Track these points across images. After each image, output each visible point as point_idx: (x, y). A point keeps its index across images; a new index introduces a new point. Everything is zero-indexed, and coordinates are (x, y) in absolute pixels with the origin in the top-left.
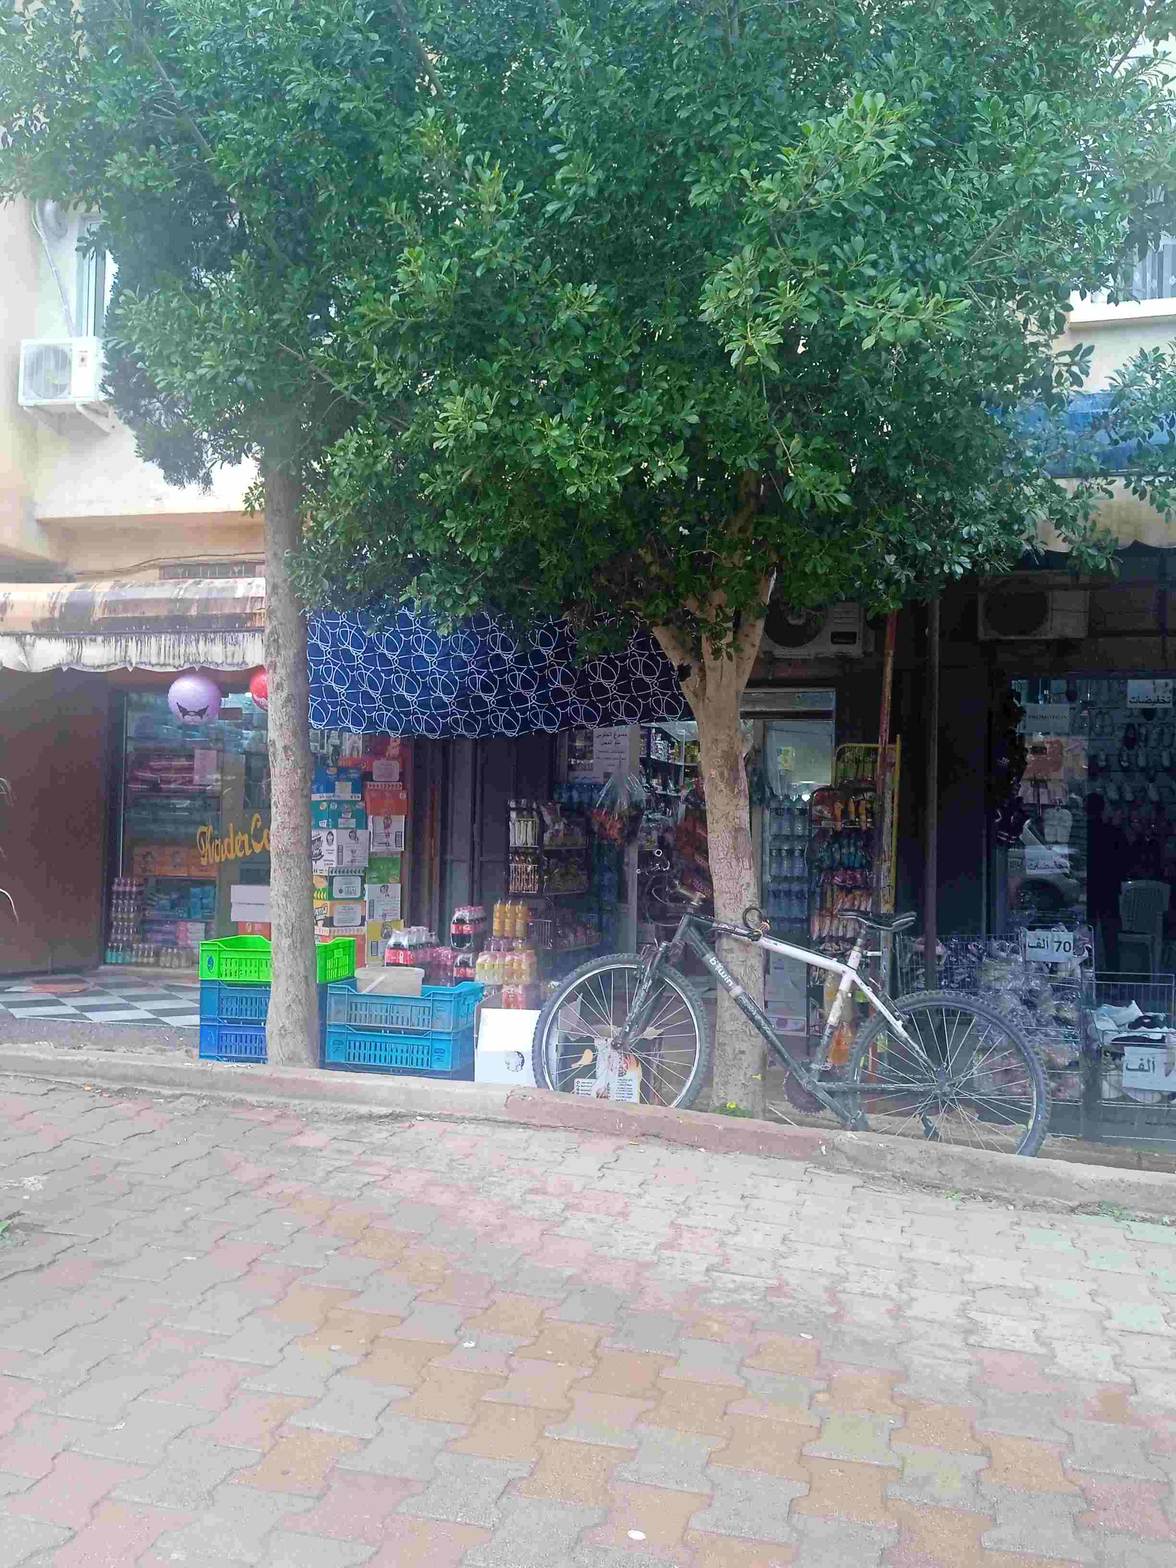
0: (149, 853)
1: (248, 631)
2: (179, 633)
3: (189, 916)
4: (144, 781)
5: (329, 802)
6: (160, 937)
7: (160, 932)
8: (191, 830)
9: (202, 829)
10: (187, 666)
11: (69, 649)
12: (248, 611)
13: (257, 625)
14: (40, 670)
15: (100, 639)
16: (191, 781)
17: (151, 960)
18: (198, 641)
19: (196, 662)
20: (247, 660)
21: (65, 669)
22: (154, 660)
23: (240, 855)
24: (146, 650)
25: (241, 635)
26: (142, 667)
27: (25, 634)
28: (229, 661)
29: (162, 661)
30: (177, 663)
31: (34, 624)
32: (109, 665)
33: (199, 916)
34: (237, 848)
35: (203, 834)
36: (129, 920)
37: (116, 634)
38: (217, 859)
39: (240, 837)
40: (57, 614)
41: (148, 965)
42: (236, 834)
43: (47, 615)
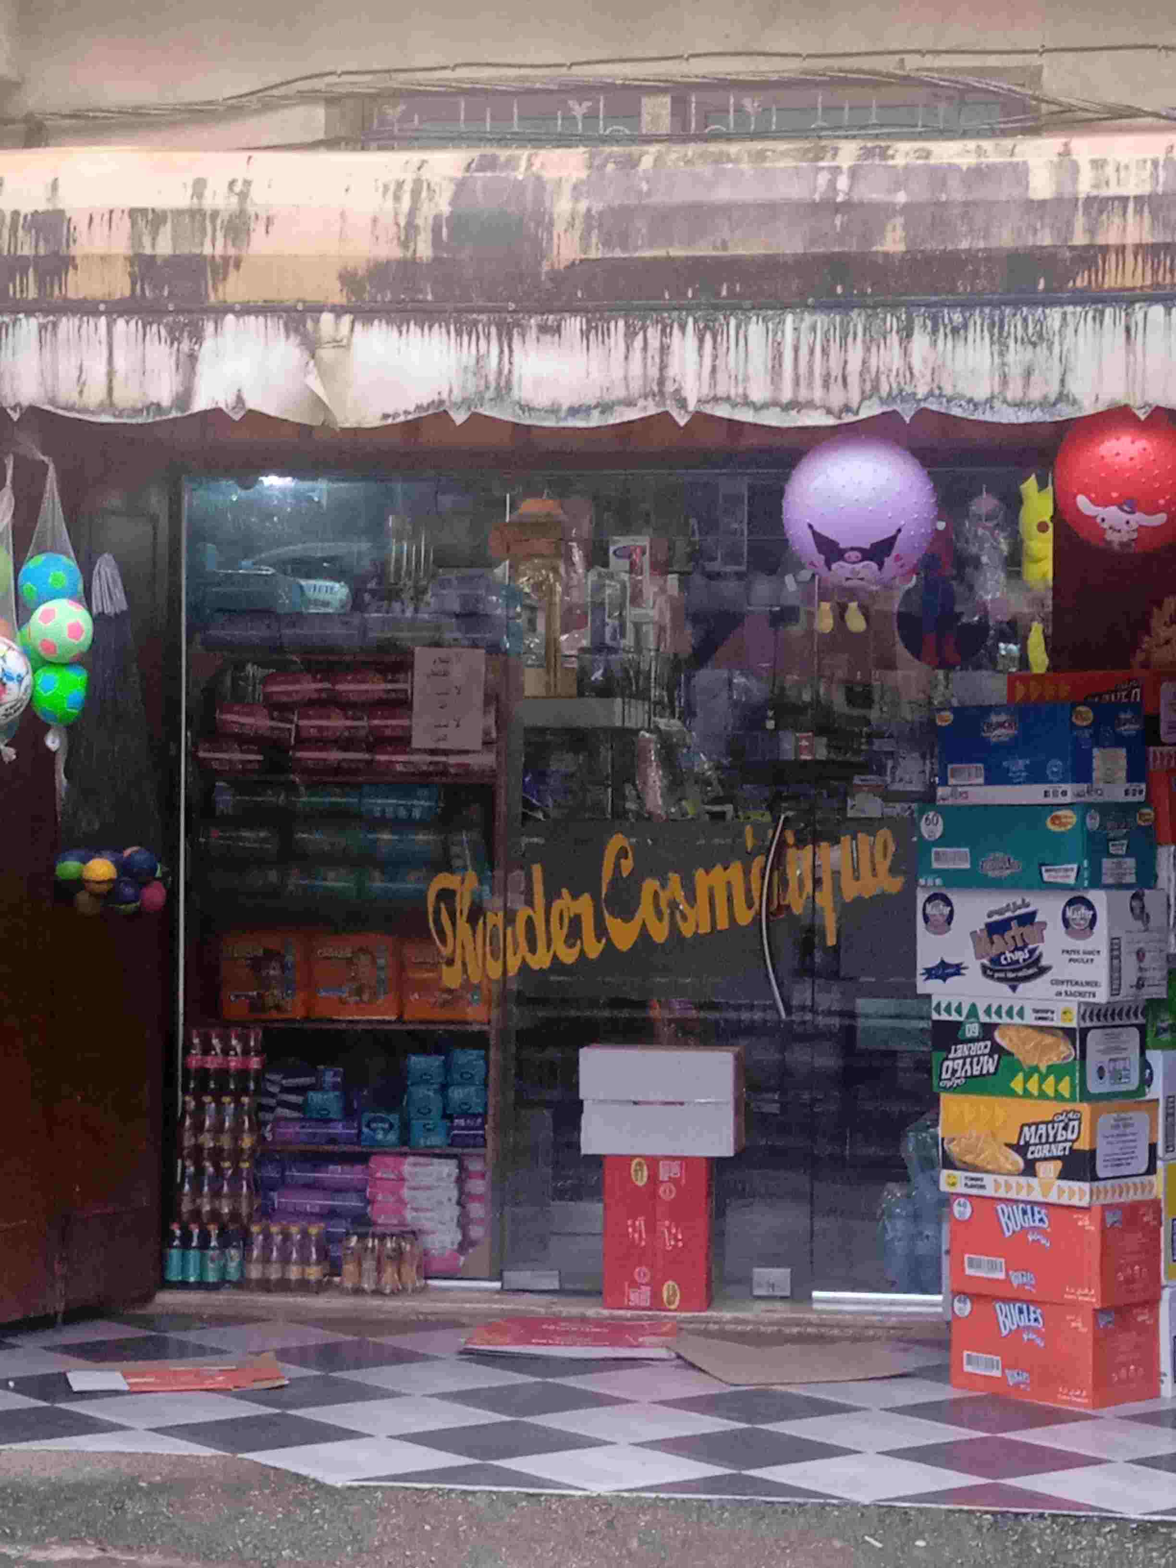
0: (271, 955)
1: (1081, 298)
2: (843, 306)
3: (405, 1140)
4: (243, 740)
5: (1083, 808)
6: (314, 1202)
7: (311, 1186)
8: (409, 884)
9: (444, 881)
10: (870, 410)
11: (468, 356)
12: (1080, 239)
13: (1110, 282)
14: (372, 421)
15: (574, 325)
16: (402, 742)
17: (314, 1273)
18: (907, 333)
19: (902, 396)
20: (1075, 388)
21: (459, 417)
22: (759, 393)
23: (568, 956)
24: (732, 360)
25: (1054, 316)
26: (722, 411)
27: (317, 309)
28: (1014, 392)
29: (786, 395)
30: (836, 398)
31: (348, 279)
32: (606, 408)
33: (437, 1140)
34: (559, 934)
35: (447, 896)
36: (237, 1154)
37: (627, 312)
38: (495, 970)
39: (565, 904)
40: (424, 249)
41: (304, 1286)
42: (551, 896)
43: (388, 250)
